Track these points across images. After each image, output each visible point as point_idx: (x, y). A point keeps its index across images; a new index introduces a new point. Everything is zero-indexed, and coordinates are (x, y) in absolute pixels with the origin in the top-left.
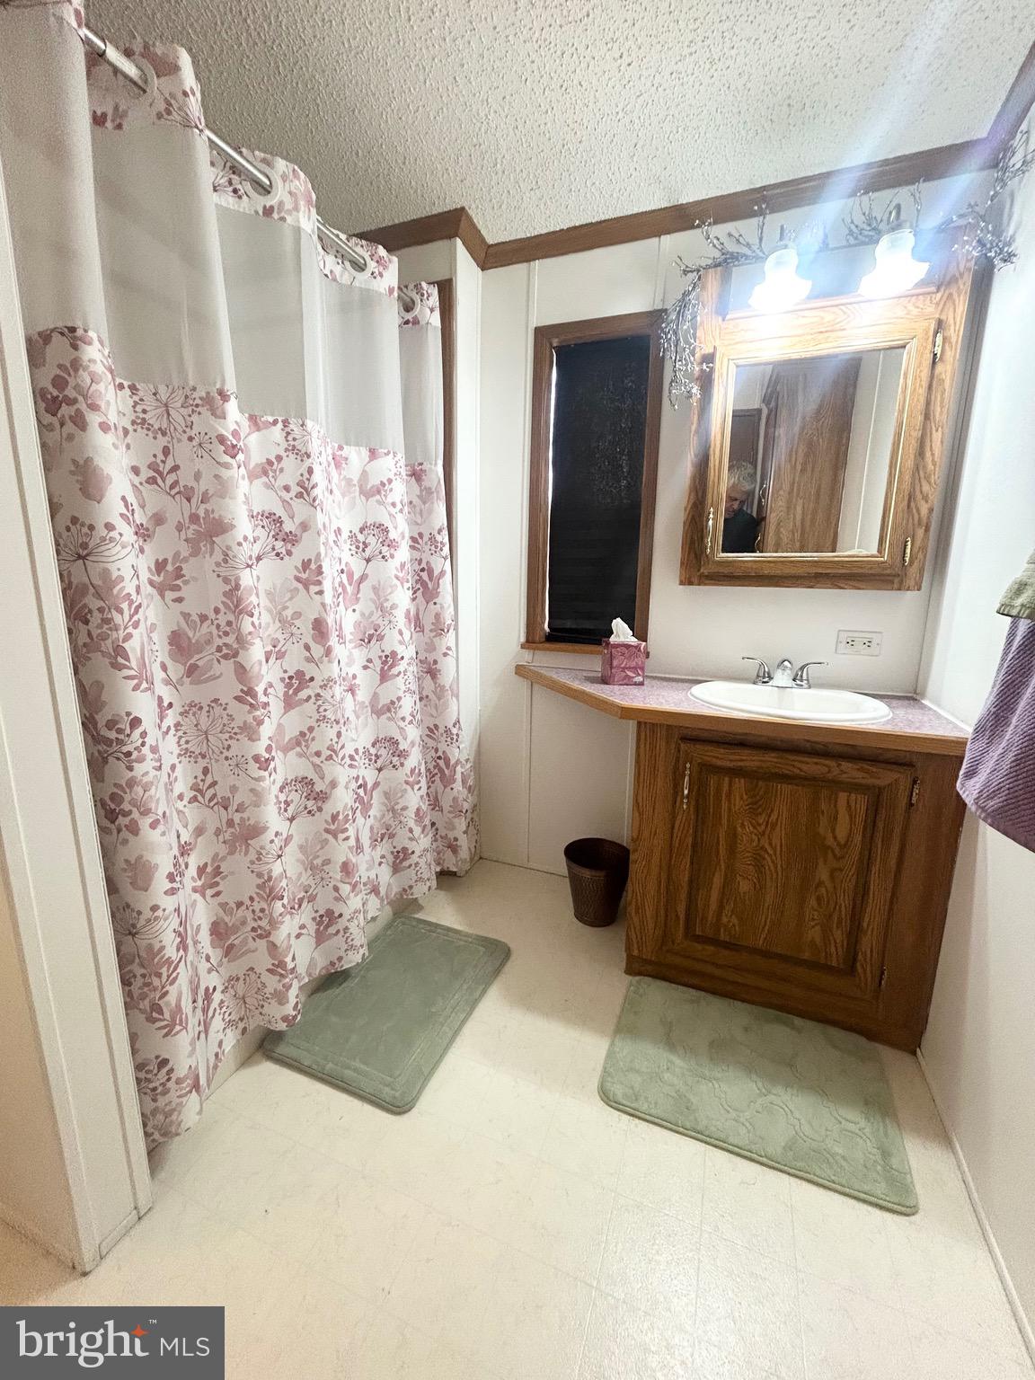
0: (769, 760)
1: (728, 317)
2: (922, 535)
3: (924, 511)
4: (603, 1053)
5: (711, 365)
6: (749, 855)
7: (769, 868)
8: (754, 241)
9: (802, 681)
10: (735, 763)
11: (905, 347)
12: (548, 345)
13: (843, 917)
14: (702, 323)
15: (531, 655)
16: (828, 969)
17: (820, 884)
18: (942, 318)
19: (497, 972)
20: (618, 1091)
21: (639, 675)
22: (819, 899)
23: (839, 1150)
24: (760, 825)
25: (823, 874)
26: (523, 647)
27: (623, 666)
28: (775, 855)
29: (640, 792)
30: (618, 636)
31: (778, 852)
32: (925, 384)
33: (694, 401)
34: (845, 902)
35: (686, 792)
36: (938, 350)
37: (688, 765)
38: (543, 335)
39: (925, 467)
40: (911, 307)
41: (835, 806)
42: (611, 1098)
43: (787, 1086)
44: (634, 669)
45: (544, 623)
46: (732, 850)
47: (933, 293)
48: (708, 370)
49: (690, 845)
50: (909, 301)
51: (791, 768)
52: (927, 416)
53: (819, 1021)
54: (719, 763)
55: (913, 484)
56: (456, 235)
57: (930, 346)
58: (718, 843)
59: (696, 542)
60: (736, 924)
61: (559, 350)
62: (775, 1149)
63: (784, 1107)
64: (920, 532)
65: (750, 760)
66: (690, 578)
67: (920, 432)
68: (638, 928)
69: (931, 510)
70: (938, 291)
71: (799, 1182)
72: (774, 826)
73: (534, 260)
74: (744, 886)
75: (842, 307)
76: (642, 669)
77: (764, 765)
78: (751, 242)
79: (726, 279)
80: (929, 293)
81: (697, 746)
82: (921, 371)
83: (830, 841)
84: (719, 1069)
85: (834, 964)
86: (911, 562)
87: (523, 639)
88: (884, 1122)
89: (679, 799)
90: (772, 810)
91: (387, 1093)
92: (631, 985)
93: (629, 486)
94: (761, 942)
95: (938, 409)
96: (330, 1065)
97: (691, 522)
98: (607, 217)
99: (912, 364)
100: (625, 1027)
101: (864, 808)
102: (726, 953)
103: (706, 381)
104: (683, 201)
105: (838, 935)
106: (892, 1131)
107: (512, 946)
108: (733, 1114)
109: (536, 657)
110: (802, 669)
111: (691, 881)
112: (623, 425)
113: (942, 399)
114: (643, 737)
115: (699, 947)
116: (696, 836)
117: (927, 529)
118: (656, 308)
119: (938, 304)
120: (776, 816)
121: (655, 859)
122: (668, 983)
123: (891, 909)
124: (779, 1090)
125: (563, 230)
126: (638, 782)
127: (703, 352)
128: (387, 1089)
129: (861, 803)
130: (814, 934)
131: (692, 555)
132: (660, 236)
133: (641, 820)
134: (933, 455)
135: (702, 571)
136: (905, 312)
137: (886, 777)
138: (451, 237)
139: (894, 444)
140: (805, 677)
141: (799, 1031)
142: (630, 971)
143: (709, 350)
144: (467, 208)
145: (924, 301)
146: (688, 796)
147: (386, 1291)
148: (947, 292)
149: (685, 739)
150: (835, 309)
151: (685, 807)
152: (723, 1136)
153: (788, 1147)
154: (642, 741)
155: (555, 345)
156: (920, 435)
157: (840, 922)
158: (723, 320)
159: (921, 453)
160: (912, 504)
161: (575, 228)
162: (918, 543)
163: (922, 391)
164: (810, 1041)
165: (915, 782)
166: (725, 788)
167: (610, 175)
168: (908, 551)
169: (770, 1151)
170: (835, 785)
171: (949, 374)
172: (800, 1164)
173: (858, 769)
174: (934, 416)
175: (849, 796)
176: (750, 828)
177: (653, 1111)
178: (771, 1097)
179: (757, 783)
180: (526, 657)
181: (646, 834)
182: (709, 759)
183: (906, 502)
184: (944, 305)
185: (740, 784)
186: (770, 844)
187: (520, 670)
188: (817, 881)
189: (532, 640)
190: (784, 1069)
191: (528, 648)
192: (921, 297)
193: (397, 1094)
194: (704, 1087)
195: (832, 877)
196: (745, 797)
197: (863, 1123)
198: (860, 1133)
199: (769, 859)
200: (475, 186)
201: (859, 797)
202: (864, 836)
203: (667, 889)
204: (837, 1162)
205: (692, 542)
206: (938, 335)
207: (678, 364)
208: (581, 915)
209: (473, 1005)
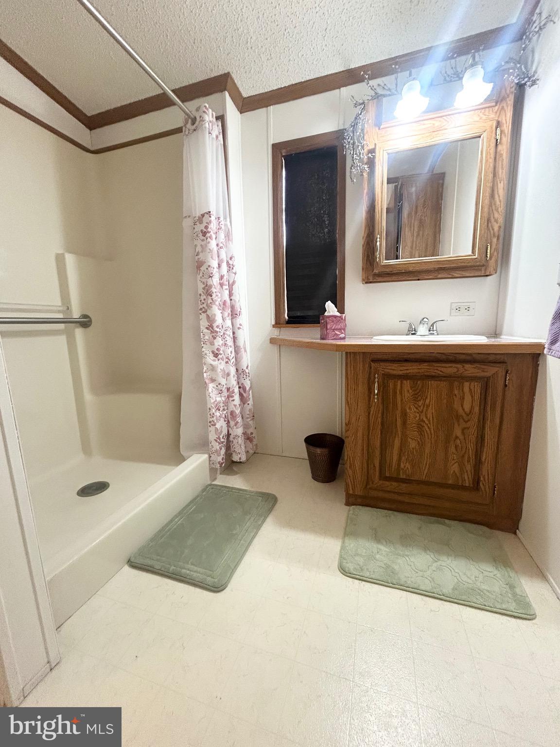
0: (424, 368)
1: (382, 127)
2: (496, 242)
3: (496, 228)
4: (339, 548)
5: (374, 154)
6: (414, 425)
7: (426, 431)
8: (393, 87)
9: (433, 331)
10: (403, 372)
11: (480, 137)
12: (280, 155)
13: (471, 456)
14: (367, 132)
15: (278, 333)
16: (463, 488)
17: (457, 437)
18: (499, 120)
19: (270, 510)
20: (350, 566)
21: (342, 333)
22: (456, 447)
23: (484, 587)
24: (420, 407)
25: (458, 432)
26: (274, 326)
27: (333, 328)
28: (430, 424)
29: (349, 395)
30: (329, 312)
31: (431, 422)
32: (492, 156)
33: (365, 175)
34: (471, 447)
35: (376, 392)
36: (498, 137)
37: (376, 376)
38: (277, 148)
39: (495, 204)
40: (481, 115)
41: (463, 391)
42: (347, 571)
43: (449, 555)
44: (340, 330)
45: (284, 313)
46: (404, 423)
47: (494, 106)
48: (372, 157)
49: (380, 423)
50: (481, 112)
51: (436, 371)
52: (495, 174)
53: (460, 521)
54: (395, 372)
55: (489, 214)
56: (225, 89)
57: (494, 135)
58: (396, 420)
59: (370, 256)
60: (409, 468)
61: (286, 158)
62: (447, 590)
63: (449, 567)
64: (495, 240)
65: (412, 369)
66: (368, 277)
67: (492, 184)
68: (352, 476)
69: (500, 227)
70: (496, 105)
71: (465, 607)
72: (428, 406)
73: (270, 106)
74: (413, 444)
75: (445, 118)
76: (344, 330)
77: (421, 371)
78: (391, 88)
79: (379, 106)
80: (491, 107)
81: (381, 364)
82: (490, 149)
83: (461, 411)
84: (409, 551)
85: (467, 485)
86: (491, 258)
87: (273, 323)
88: (506, 570)
89: (372, 396)
90: (426, 398)
91: (209, 580)
92: (349, 511)
93: (329, 232)
94: (424, 478)
95: (500, 171)
96: (173, 567)
97: (367, 245)
98: (310, 78)
99: (484, 145)
100: (350, 531)
101: (479, 391)
102: (405, 485)
103: (371, 163)
104: (353, 66)
105: (469, 467)
106: (512, 574)
107: (277, 495)
108: (421, 573)
109: (282, 332)
110: (432, 325)
111: (381, 445)
112: (324, 198)
113: (502, 165)
114: (349, 362)
115: (387, 483)
116: (383, 418)
117: (498, 239)
118: (340, 128)
119: (496, 112)
120: (429, 401)
121: (360, 434)
122: (370, 508)
123: (498, 447)
124: (445, 558)
125: (286, 87)
126: (348, 390)
127: (368, 148)
128: (209, 579)
129: (477, 387)
130: (454, 468)
131: (368, 263)
132: (340, 88)
133: (350, 412)
134: (499, 196)
135: (374, 271)
136: (479, 118)
137: (490, 371)
138: (222, 91)
139: (477, 191)
140: (435, 329)
141: (449, 526)
142: (348, 504)
143: (371, 147)
144: (231, 73)
145: (489, 111)
146: (377, 394)
147: (219, 698)
148: (501, 105)
149: (373, 361)
150: (440, 119)
151: (376, 401)
152: (416, 586)
153: (454, 589)
154: (349, 365)
155: (284, 154)
156: (491, 185)
157: (469, 461)
158: (379, 129)
159: (492, 196)
160: (490, 225)
161: (292, 85)
162: (494, 246)
163: (491, 161)
164: (456, 531)
165: (507, 372)
166: (399, 387)
167: (312, 49)
168: (489, 251)
169: (445, 591)
170: (462, 378)
171: (505, 151)
172: (464, 597)
173: (475, 368)
174: (498, 175)
175: (470, 384)
176: (414, 409)
177: (373, 576)
178: (439, 563)
179: (417, 382)
180: (276, 333)
181: (353, 420)
182: (388, 371)
183: (486, 224)
184: (500, 112)
185: (407, 384)
186: (427, 418)
187: (273, 341)
188: (454, 436)
189: (278, 323)
190: (445, 547)
191: (277, 327)
192: (487, 109)
193: (216, 580)
194: (400, 561)
195: (463, 433)
196: (410, 391)
197: (496, 572)
198: (495, 577)
199: (426, 427)
200: (235, 58)
201: (476, 384)
202: (480, 406)
203: (368, 450)
204: (485, 594)
205: (368, 256)
206: (498, 129)
207: (355, 156)
208: (315, 477)
209: (259, 528)
